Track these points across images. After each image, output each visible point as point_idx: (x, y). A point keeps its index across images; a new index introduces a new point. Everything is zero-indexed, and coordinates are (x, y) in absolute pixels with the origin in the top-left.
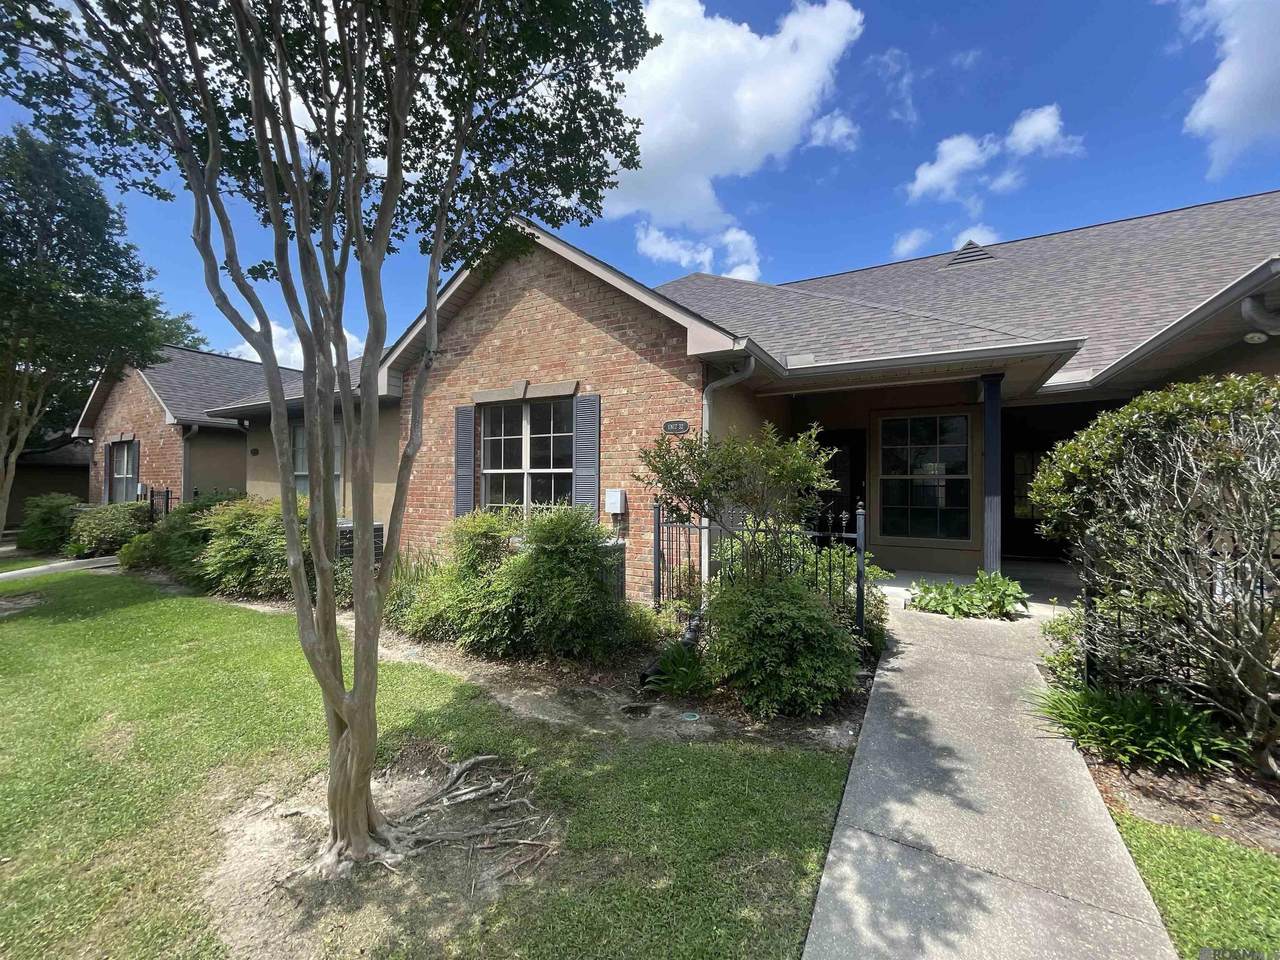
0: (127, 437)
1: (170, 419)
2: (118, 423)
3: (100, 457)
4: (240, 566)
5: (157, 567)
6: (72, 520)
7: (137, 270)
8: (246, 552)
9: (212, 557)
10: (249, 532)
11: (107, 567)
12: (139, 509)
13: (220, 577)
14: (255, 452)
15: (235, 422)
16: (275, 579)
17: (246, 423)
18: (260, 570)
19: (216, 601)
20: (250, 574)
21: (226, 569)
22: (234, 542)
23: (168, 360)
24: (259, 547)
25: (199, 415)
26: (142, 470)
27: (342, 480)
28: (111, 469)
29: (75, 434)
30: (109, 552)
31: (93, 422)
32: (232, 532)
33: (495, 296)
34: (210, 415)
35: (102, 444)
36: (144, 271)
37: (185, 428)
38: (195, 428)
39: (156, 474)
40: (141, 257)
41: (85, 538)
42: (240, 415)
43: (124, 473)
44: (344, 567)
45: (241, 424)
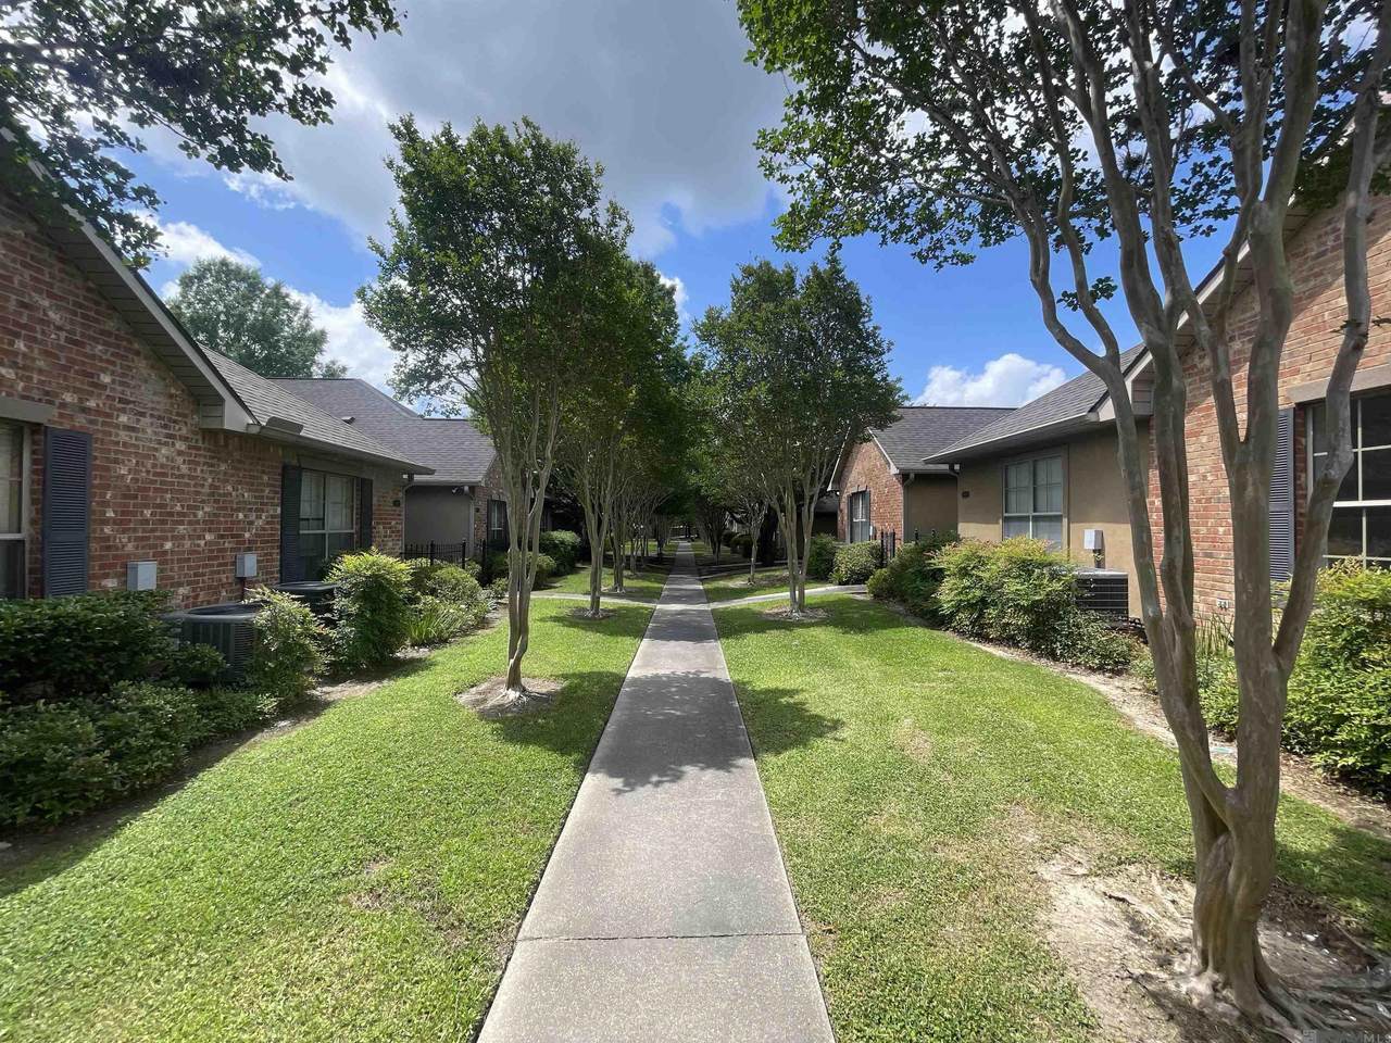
0: (862, 489)
1: (894, 470)
2: (856, 480)
3: (844, 506)
4: (971, 606)
5: (894, 597)
6: (834, 554)
7: (879, 345)
8: (978, 593)
9: (946, 595)
10: (980, 574)
11: (861, 593)
12: (873, 548)
13: (952, 615)
14: (966, 495)
15: (946, 467)
16: (1008, 624)
17: (957, 467)
18: (992, 612)
19: (949, 636)
20: (981, 615)
21: (958, 608)
22: (966, 582)
23: (901, 418)
24: (990, 589)
25: (917, 464)
26: (873, 514)
27: (1065, 521)
28: (851, 515)
29: (829, 489)
30: (858, 582)
31: (840, 479)
32: (964, 572)
33: (1336, 230)
34: (927, 462)
35: (845, 495)
36: (885, 345)
37: (904, 476)
38: (912, 476)
39: (882, 518)
40: (882, 335)
41: (843, 568)
42: (950, 460)
43: (860, 518)
44: (1089, 621)
45: (952, 468)
